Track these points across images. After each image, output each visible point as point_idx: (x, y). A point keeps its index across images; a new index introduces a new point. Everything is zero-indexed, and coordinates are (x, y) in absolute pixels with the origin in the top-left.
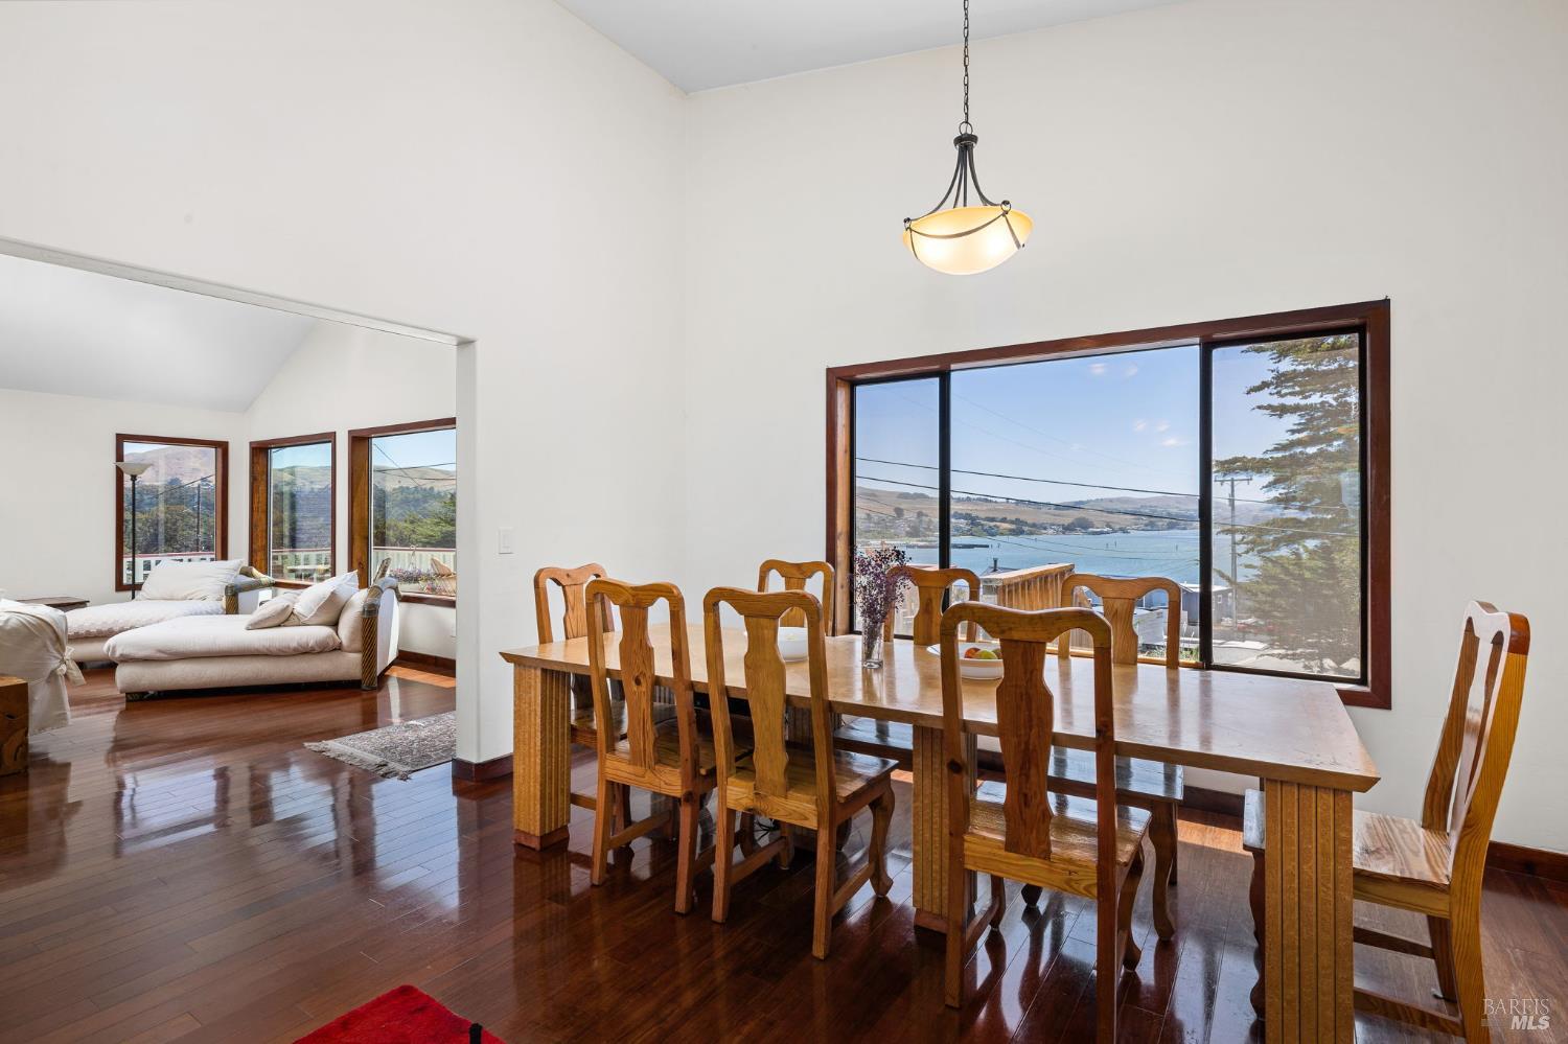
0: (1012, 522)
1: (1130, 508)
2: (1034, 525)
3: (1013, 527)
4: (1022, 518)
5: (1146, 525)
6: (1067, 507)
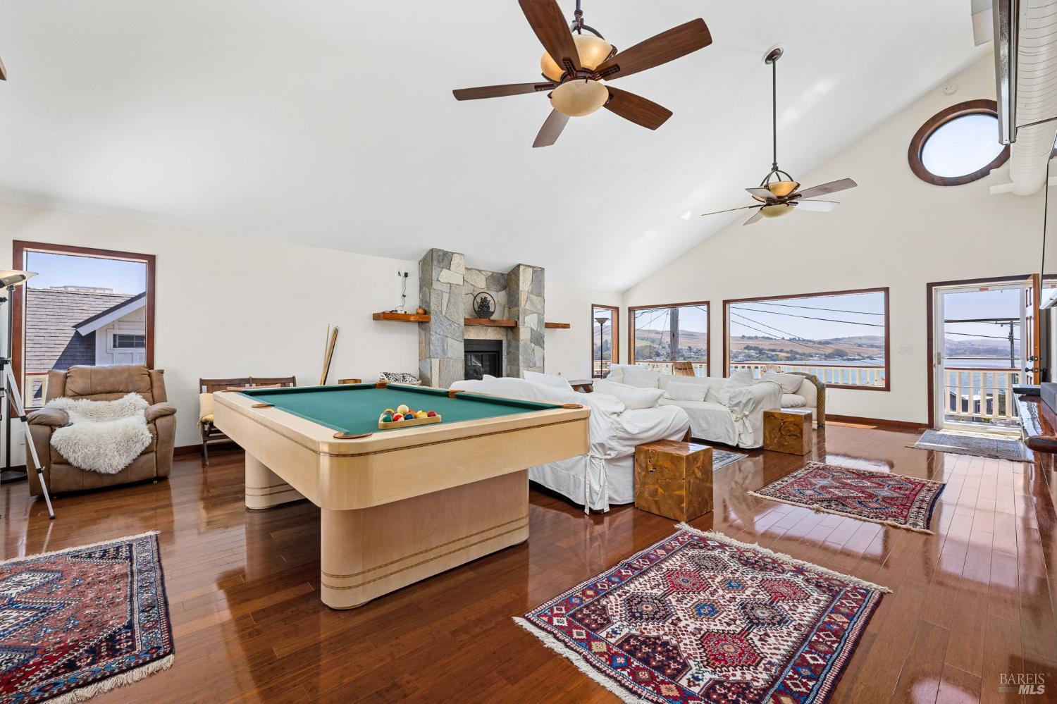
0: (788, 352)
2: (804, 354)
3: (789, 355)
4: (794, 349)
6: (827, 343)
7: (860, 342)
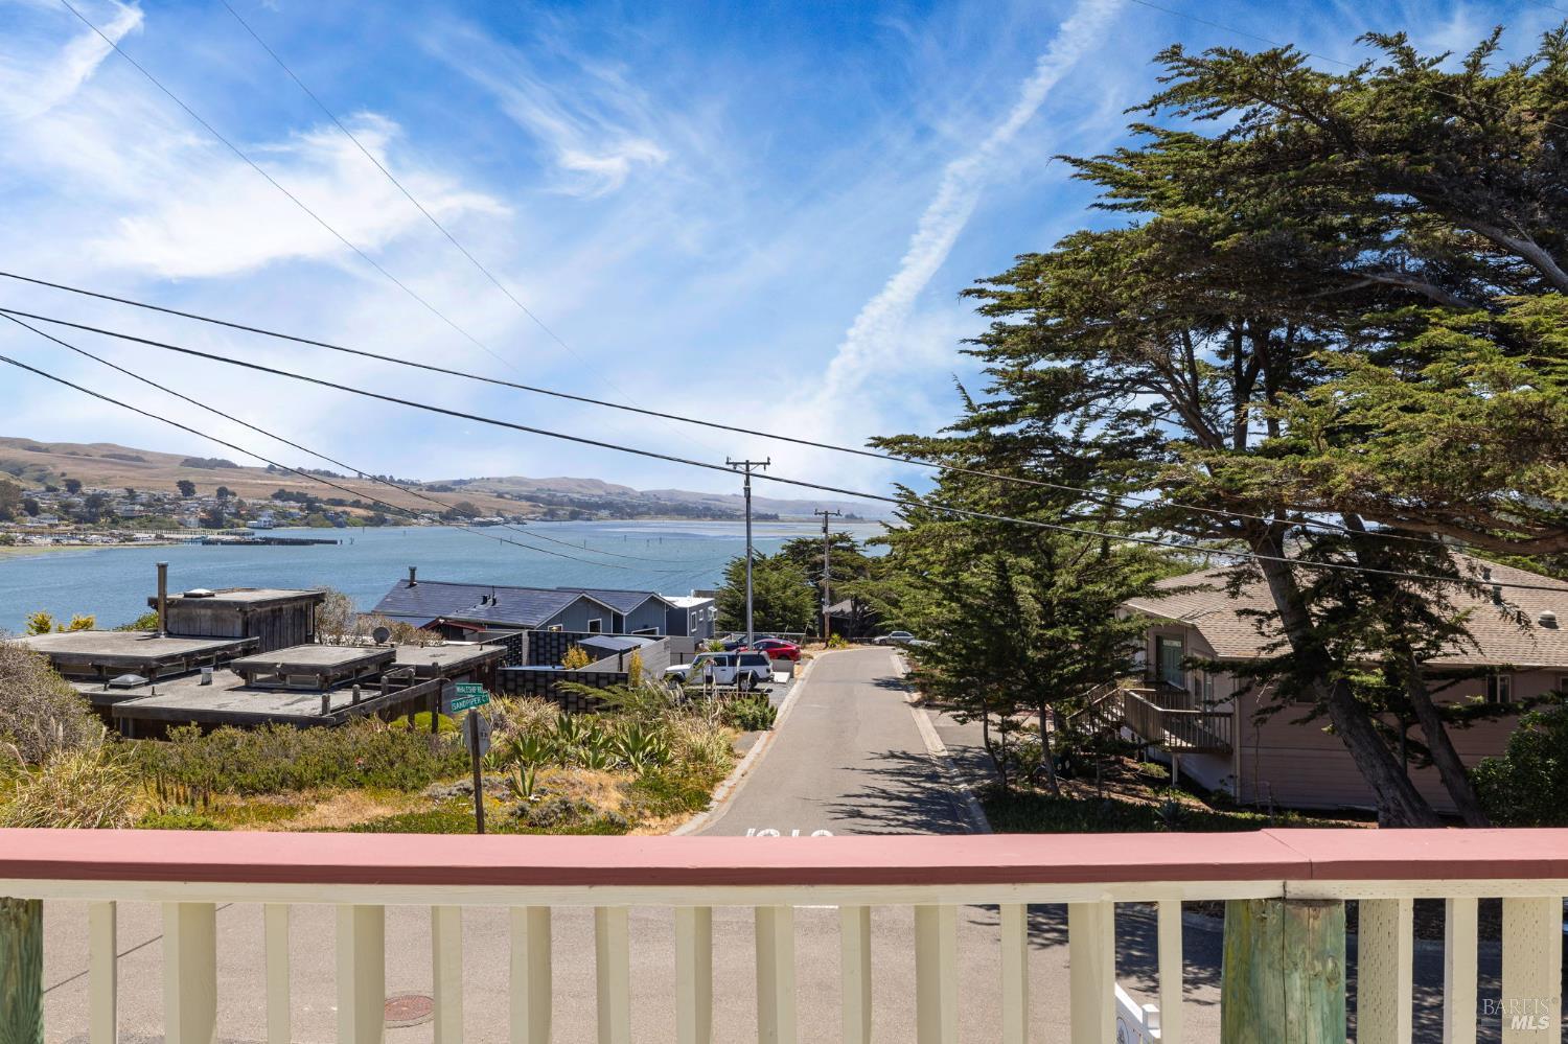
0: (367, 507)
1: (524, 490)
2: (401, 512)
3: (371, 513)
4: (382, 501)
5: (545, 514)
6: (444, 488)
7: (503, 488)
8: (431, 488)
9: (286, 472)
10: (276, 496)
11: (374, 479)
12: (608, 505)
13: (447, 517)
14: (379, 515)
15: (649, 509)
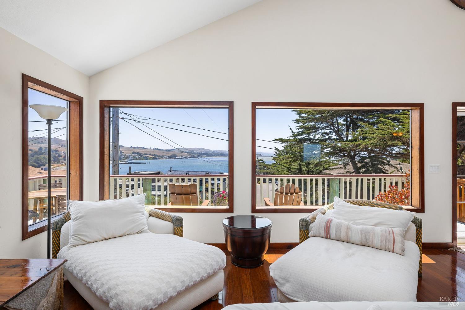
0: (153, 155)
1: (187, 151)
3: (154, 157)
4: (156, 154)
5: (192, 156)
6: (169, 151)
7: (182, 150)
8: (166, 151)
9: (135, 148)
10: (132, 153)
11: (154, 149)
12: (205, 154)
13: (170, 157)
14: (155, 157)
15: (215, 154)
